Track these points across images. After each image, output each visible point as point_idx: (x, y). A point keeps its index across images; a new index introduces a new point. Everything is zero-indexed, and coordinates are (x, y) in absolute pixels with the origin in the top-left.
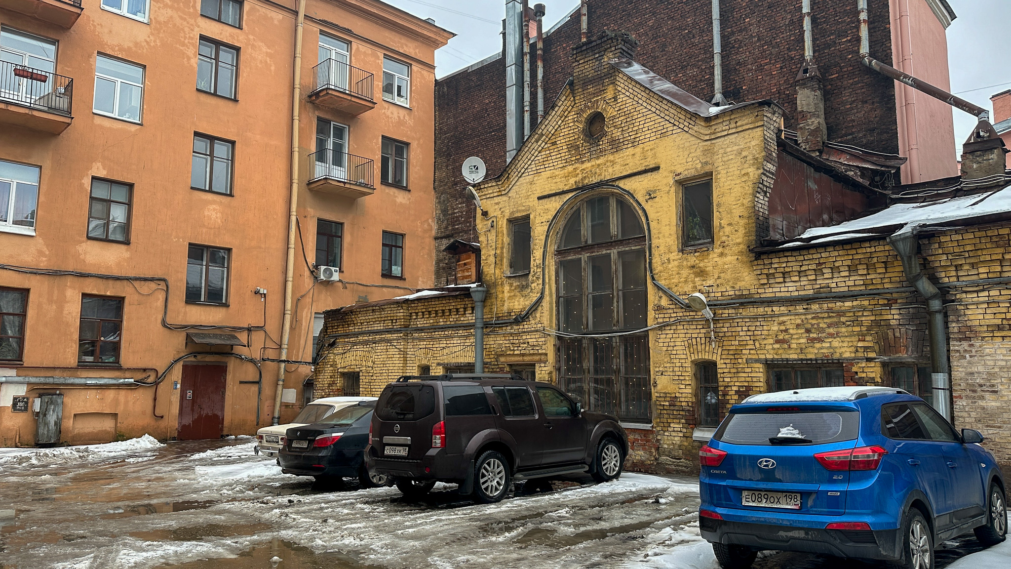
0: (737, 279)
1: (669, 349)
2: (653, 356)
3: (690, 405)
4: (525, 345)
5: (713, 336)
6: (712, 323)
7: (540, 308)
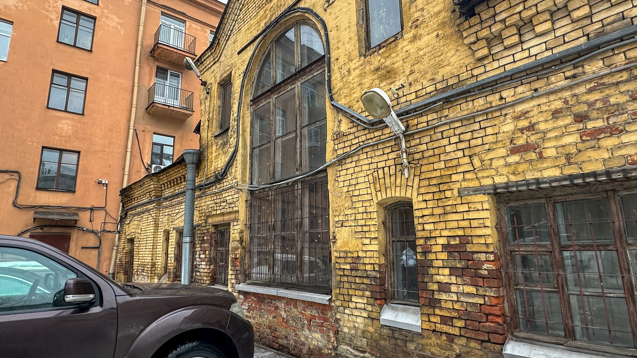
0: (440, 66)
1: (350, 189)
2: (332, 202)
3: (377, 269)
4: (224, 204)
5: (405, 161)
6: (403, 141)
7: (235, 163)
